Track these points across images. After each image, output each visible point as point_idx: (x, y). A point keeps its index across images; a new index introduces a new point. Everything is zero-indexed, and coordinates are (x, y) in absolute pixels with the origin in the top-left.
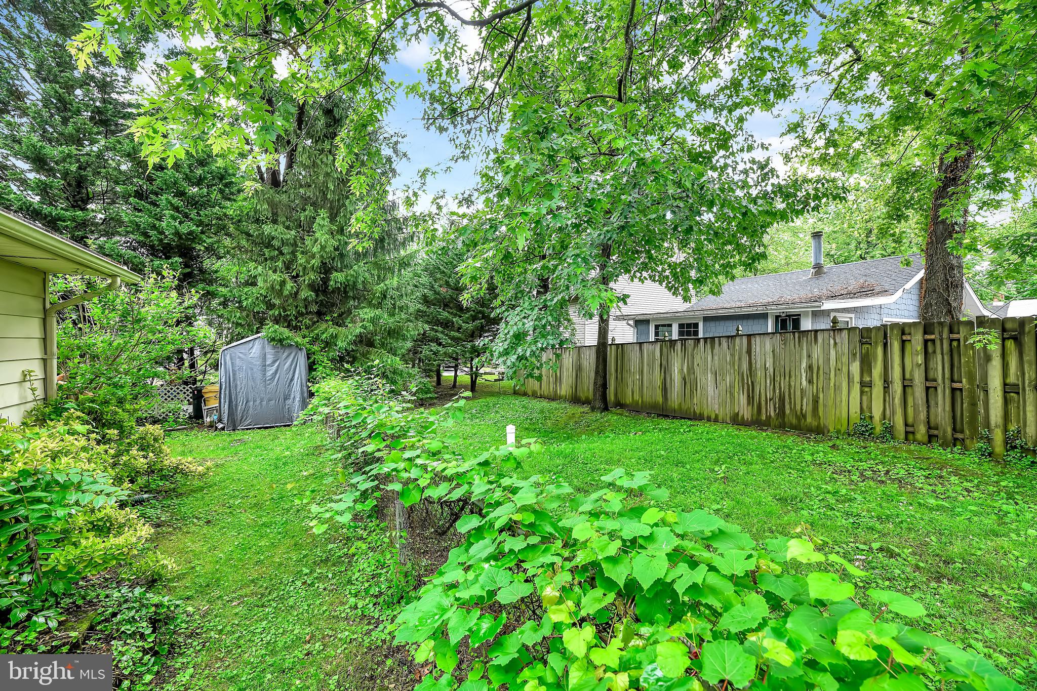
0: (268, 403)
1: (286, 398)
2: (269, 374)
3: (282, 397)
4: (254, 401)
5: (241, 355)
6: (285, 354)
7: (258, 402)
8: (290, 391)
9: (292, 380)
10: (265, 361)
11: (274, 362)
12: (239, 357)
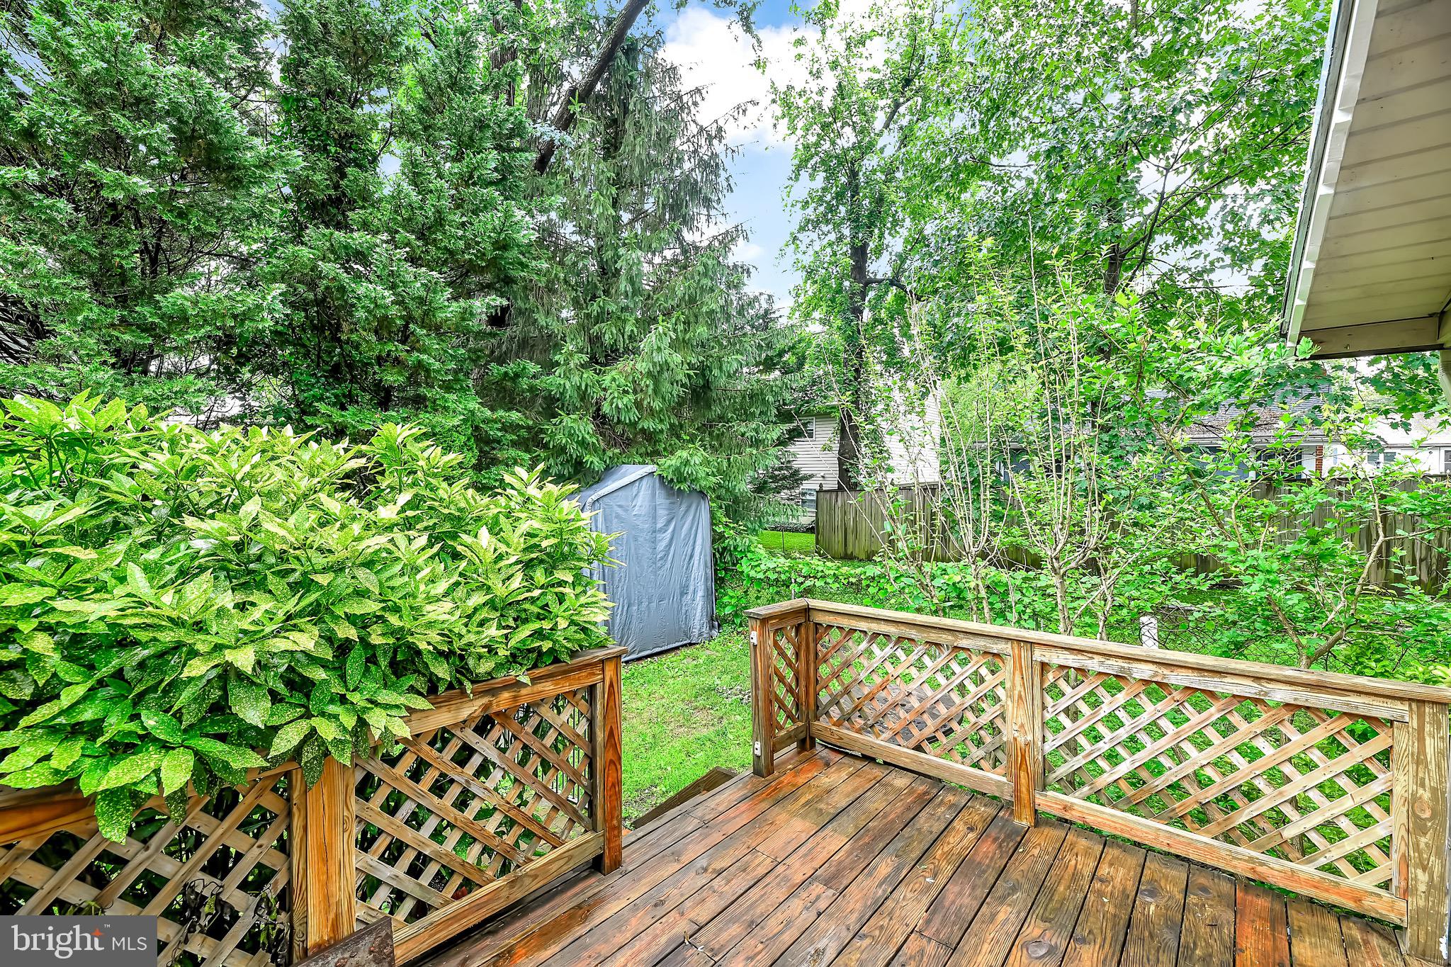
0: (658, 605)
1: (683, 593)
2: (662, 546)
3: (678, 591)
4: (640, 603)
5: (619, 511)
6: (683, 508)
7: (645, 604)
8: (688, 579)
9: (691, 556)
10: (655, 523)
11: (669, 522)
12: (618, 516)
